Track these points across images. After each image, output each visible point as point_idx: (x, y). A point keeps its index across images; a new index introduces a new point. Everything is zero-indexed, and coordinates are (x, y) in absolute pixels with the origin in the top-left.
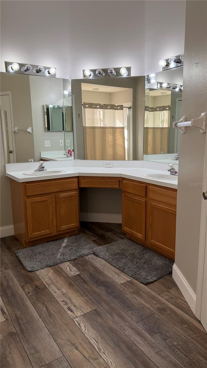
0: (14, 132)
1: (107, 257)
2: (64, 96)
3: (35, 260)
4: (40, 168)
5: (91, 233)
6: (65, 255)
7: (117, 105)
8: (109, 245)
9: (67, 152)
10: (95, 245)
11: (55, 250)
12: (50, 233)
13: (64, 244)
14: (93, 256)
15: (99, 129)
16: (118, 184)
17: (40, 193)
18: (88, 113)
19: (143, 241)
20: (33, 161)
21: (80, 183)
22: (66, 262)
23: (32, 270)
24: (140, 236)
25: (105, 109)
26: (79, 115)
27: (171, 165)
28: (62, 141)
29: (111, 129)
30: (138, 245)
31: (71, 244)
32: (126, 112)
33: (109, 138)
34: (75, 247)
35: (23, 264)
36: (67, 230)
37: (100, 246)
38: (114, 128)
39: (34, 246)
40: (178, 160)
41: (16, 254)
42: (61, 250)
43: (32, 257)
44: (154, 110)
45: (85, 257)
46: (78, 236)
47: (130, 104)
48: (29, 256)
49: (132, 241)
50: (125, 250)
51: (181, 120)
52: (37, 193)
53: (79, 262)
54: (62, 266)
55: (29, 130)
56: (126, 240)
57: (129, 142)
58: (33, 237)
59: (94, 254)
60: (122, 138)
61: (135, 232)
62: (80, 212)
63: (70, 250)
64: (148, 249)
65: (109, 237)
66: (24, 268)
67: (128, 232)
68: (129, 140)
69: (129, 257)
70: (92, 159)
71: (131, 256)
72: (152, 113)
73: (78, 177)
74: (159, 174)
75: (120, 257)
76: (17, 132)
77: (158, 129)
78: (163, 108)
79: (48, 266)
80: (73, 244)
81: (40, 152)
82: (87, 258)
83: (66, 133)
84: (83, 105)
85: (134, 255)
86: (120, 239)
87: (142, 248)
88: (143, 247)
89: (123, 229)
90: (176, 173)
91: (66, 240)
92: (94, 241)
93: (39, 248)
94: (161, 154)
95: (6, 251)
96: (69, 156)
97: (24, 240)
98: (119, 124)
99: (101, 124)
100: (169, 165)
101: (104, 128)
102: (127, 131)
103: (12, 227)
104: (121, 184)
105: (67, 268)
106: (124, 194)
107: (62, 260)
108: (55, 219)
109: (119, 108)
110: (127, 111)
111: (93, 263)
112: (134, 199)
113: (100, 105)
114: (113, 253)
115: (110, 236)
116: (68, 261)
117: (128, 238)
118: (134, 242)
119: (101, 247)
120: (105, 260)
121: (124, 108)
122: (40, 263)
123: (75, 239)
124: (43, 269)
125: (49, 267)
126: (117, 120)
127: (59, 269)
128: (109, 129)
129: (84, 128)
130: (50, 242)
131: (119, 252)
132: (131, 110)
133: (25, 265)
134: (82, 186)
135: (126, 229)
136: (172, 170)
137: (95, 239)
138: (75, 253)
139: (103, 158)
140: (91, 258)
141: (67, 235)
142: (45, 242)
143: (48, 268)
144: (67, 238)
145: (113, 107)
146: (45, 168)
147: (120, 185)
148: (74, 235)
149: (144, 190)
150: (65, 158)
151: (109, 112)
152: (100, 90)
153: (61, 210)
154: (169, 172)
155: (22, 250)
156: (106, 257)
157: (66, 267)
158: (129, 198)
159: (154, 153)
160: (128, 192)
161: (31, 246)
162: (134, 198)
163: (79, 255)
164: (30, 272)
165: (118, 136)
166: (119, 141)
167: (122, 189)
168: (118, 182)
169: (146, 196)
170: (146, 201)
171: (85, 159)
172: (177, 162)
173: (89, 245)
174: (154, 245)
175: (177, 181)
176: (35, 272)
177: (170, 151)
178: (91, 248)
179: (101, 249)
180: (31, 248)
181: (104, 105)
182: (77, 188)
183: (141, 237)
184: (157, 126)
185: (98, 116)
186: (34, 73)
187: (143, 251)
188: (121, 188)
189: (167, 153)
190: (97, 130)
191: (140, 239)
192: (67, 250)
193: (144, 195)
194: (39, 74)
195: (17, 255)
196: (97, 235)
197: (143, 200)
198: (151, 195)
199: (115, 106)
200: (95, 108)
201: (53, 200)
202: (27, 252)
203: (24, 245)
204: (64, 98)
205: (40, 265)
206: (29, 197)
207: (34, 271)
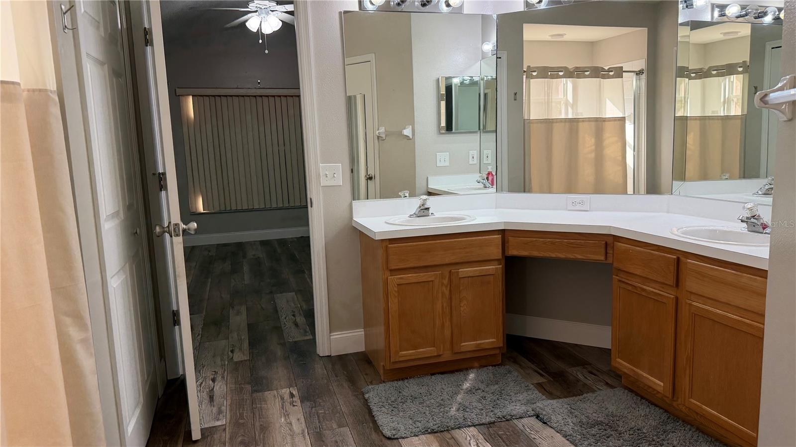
0: (378, 137)
1: (570, 427)
2: (484, 56)
3: (401, 414)
4: (419, 211)
5: (533, 366)
6: (468, 410)
7: (606, 68)
8: (576, 398)
9: (485, 177)
10: (541, 394)
11: (445, 396)
12: (436, 354)
13: (468, 385)
14: (533, 421)
15: (563, 124)
16: (603, 250)
17: (416, 265)
18: (536, 89)
19: (665, 398)
20: (407, 195)
21: (506, 245)
22: (469, 426)
23: (394, 435)
24: (658, 384)
25: (578, 77)
26: (516, 94)
27: (749, 206)
28: (475, 153)
29: (593, 124)
30: (653, 407)
31: (482, 386)
32: (631, 84)
33: (587, 142)
34: (492, 393)
35: (376, 419)
36: (474, 351)
37: (554, 399)
38: (599, 122)
39: (403, 379)
40: (772, 196)
41: (363, 394)
42: (459, 398)
43: (396, 406)
44: (702, 74)
45: (515, 421)
46: (502, 370)
47: (640, 64)
48: (389, 401)
49: (637, 394)
50: (616, 416)
51: (780, 85)
52: (412, 265)
53: (500, 433)
54: (458, 434)
55: (407, 132)
56: (620, 393)
57: (638, 151)
58: (401, 359)
59: (538, 417)
60: (620, 144)
61: (645, 375)
62: (507, 312)
63: (479, 401)
64: (680, 422)
65: (578, 380)
66: (377, 428)
67: (626, 371)
68: (636, 149)
69: (627, 436)
70: (542, 191)
71: (631, 432)
72: (698, 82)
73: (503, 232)
74: (714, 228)
75: (603, 433)
76: (384, 136)
77: (713, 119)
78: (729, 70)
79: (429, 431)
80: (487, 386)
81: (428, 177)
82: (519, 424)
83: (484, 136)
84: (524, 72)
85: (639, 432)
86: (605, 387)
87: (664, 416)
88: (665, 414)
89: (613, 363)
90: (764, 228)
91: (472, 376)
92: (540, 386)
93: (412, 387)
94: (721, 179)
95: (345, 385)
96: (488, 185)
97: (382, 364)
98: (611, 111)
99: (567, 113)
100: (744, 208)
101: (573, 123)
102: (633, 125)
103: (360, 333)
104: (610, 251)
105: (471, 442)
106: (617, 276)
107: (461, 420)
108: (447, 324)
109: (611, 73)
110: (633, 81)
111: (534, 438)
112: (644, 290)
113: (565, 69)
114: (584, 420)
115: (580, 377)
116: (474, 426)
117: (626, 388)
118: (642, 398)
119: (554, 402)
120: (565, 436)
121: (624, 74)
122: (411, 422)
123: (494, 374)
124: (417, 436)
125: (429, 433)
126: (608, 102)
127: (451, 442)
128: (586, 124)
129: (526, 124)
130: (439, 377)
131: (602, 419)
132: (644, 77)
133: (380, 423)
134: (513, 252)
135: (622, 364)
136: (752, 220)
137: (541, 380)
138: (492, 409)
139: (570, 189)
140: (529, 424)
141: (476, 365)
142: (427, 374)
143: (428, 436)
144: (475, 370)
145: (598, 73)
146: (431, 211)
147: (608, 255)
148: (492, 366)
149: (672, 268)
150: (480, 189)
151: (587, 84)
152: (567, 38)
153: (462, 305)
154: (745, 225)
155: (376, 387)
156: (568, 429)
157: (469, 438)
158: (630, 288)
159: (704, 175)
160: (631, 272)
161: (397, 380)
162: (645, 287)
163: (499, 414)
164: (389, 438)
165: (610, 138)
166: (611, 150)
167: (612, 264)
168: (603, 246)
169: (677, 285)
170: (677, 298)
171: (527, 190)
172: (769, 200)
173: (525, 394)
174: (697, 414)
175: (768, 248)
176: (400, 440)
177: (748, 171)
178: (529, 402)
179: (554, 408)
180: (395, 384)
181: (577, 69)
182: (500, 256)
183: (660, 389)
184: (713, 112)
185: (561, 96)
186: (417, 8)
187: (665, 423)
188: (610, 261)
189: (740, 178)
190: (557, 128)
191: (659, 392)
192: (474, 398)
193: (671, 280)
194: (427, 8)
195: (366, 396)
196: (548, 372)
197: (669, 295)
198: (691, 284)
199: (603, 70)
200: (552, 77)
201: (446, 281)
202: (386, 392)
203: (382, 378)
204: (483, 58)
205: (411, 427)
206: (393, 271)
207: (398, 439)
